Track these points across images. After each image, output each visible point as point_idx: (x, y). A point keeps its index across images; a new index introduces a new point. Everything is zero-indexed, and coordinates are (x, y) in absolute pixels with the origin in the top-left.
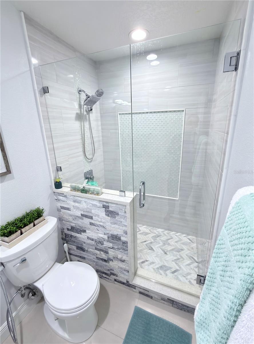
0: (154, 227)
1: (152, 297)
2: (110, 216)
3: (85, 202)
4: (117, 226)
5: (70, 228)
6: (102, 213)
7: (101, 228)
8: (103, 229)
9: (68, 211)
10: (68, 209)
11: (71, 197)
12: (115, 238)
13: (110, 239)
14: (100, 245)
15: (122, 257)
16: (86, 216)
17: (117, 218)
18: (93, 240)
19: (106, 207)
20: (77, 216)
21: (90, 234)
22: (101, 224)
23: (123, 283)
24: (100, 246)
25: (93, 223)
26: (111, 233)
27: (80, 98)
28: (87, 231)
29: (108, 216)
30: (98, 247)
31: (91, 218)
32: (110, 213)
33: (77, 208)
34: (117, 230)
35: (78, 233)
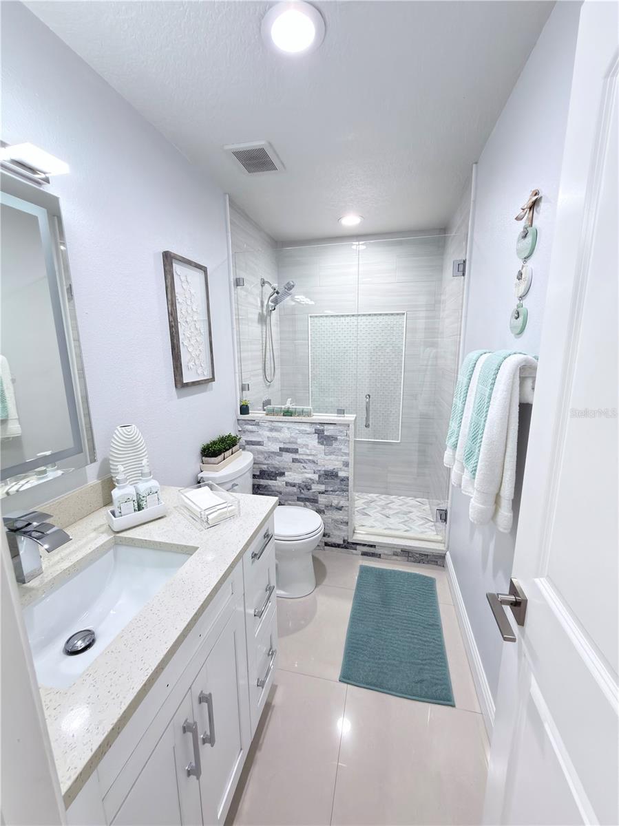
0: (362, 492)
1: (380, 555)
2: (325, 443)
3: (288, 428)
4: (333, 457)
5: (258, 473)
6: (313, 441)
7: (310, 464)
8: (312, 465)
9: (258, 447)
10: (259, 443)
11: (267, 424)
12: (330, 475)
13: (322, 479)
14: (305, 491)
15: (339, 503)
16: (287, 450)
17: (335, 445)
18: (294, 486)
19: (319, 433)
20: (273, 453)
21: (290, 478)
22: (310, 458)
23: (338, 546)
24: (306, 494)
25: (296, 459)
26: (323, 469)
27: (262, 292)
28: (286, 473)
29: (322, 444)
30: (302, 496)
31: (296, 451)
32: (325, 439)
33: (276, 440)
34: (331, 462)
35: (271, 479)
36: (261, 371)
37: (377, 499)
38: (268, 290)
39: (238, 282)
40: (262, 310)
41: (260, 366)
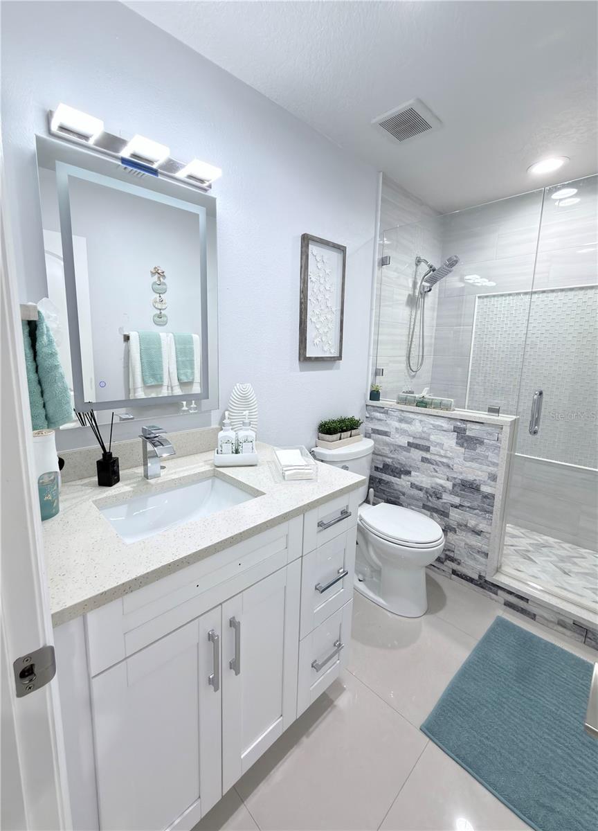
1: (535, 615)
2: (465, 445)
3: (421, 421)
4: (475, 465)
5: (381, 467)
6: (450, 441)
7: (442, 468)
8: (446, 470)
9: (384, 437)
10: (386, 434)
11: (397, 413)
12: (469, 487)
13: (457, 489)
14: (433, 499)
15: (477, 525)
16: (417, 447)
17: (480, 450)
18: (421, 490)
19: (460, 432)
20: (400, 446)
21: (418, 479)
22: (445, 460)
23: (471, 580)
24: (434, 502)
25: (427, 459)
26: (461, 477)
28: (413, 473)
29: (462, 446)
30: (430, 504)
31: (427, 449)
32: (467, 441)
33: (404, 432)
34: (473, 471)
35: (395, 476)
36: (404, 358)
37: (556, 545)
38: (424, 268)
39: (384, 262)
40: (414, 292)
41: (404, 352)
